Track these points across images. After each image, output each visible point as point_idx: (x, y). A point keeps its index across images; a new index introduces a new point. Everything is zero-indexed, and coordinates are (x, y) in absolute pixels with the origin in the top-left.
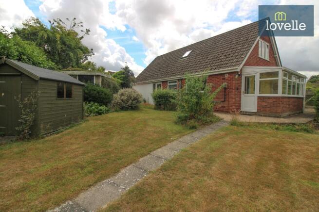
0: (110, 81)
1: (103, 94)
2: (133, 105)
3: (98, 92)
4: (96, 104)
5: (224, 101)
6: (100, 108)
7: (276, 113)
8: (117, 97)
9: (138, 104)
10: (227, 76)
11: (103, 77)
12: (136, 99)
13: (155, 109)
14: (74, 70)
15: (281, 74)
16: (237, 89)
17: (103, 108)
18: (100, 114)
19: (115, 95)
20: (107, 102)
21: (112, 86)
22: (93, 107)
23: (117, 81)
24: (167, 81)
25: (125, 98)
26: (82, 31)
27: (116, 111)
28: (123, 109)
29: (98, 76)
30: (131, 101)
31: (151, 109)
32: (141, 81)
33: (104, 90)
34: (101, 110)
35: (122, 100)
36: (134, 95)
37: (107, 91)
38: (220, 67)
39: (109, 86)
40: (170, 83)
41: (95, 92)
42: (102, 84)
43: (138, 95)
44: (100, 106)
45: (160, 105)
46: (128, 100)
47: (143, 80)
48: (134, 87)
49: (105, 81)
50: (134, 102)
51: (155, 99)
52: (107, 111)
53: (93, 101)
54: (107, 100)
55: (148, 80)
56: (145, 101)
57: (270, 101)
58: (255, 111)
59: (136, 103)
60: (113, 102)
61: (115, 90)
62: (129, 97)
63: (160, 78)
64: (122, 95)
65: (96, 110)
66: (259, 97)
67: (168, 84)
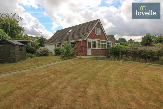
0: (35, 44)
1: (32, 49)
2: (45, 54)
3: (30, 49)
4: (30, 53)
5: (81, 51)
6: (32, 55)
7: (96, 55)
8: (38, 50)
9: (47, 54)
10: (82, 42)
11: (31, 42)
12: (47, 51)
13: (55, 55)
14: (19, 40)
15: (97, 42)
16: (85, 47)
17: (33, 55)
18: (32, 57)
19: (37, 50)
20: (34, 53)
21: (35, 46)
22: (29, 55)
23: (38, 44)
24: (61, 44)
25: (42, 51)
26: (18, 18)
27: (38, 56)
28: (41, 55)
29: (29, 42)
30: (44, 52)
31: (54, 55)
32: (49, 43)
33: (33, 48)
34: (32, 56)
35: (41, 52)
36: (46, 50)
37: (34, 48)
38: (80, 38)
39: (34, 46)
40: (62, 44)
41: (29, 49)
42: (31, 45)
43: (47, 50)
44: (32, 54)
45: (57, 54)
46: (43, 52)
47: (50, 43)
48: (46, 46)
49: (32, 44)
50: (46, 53)
51: (55, 51)
52: (35, 56)
53: (28, 52)
54: (34, 52)
55: (53, 43)
56: (51, 53)
57: (95, 51)
58: (91, 54)
59: (47, 53)
60: (36, 53)
61: (37, 48)
62: (44, 51)
63: (58, 42)
64: (41, 50)
65: (30, 56)
66: (92, 50)
67: (62, 45)
